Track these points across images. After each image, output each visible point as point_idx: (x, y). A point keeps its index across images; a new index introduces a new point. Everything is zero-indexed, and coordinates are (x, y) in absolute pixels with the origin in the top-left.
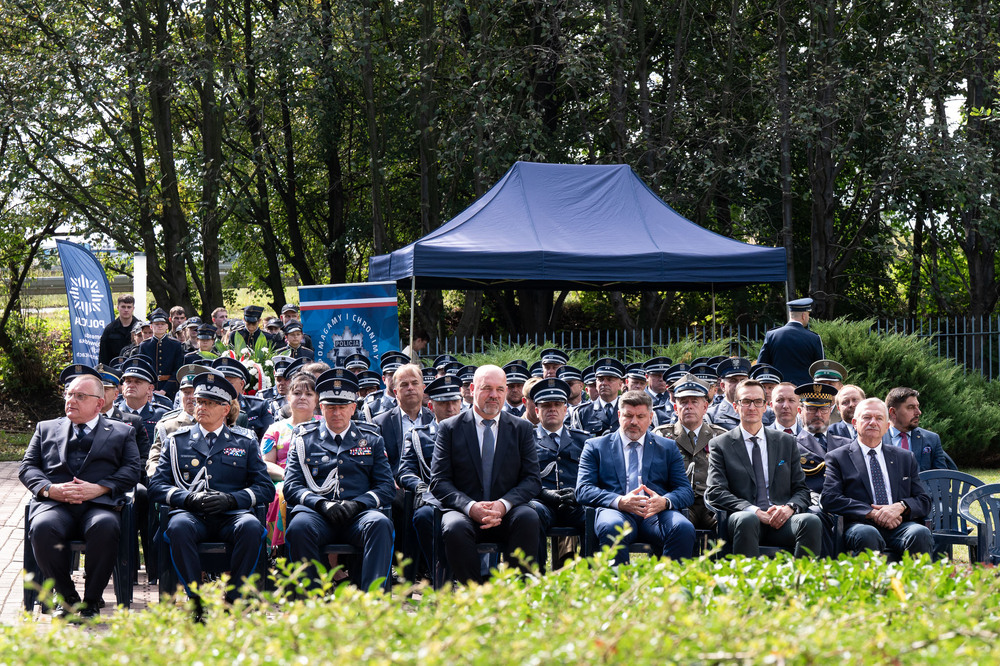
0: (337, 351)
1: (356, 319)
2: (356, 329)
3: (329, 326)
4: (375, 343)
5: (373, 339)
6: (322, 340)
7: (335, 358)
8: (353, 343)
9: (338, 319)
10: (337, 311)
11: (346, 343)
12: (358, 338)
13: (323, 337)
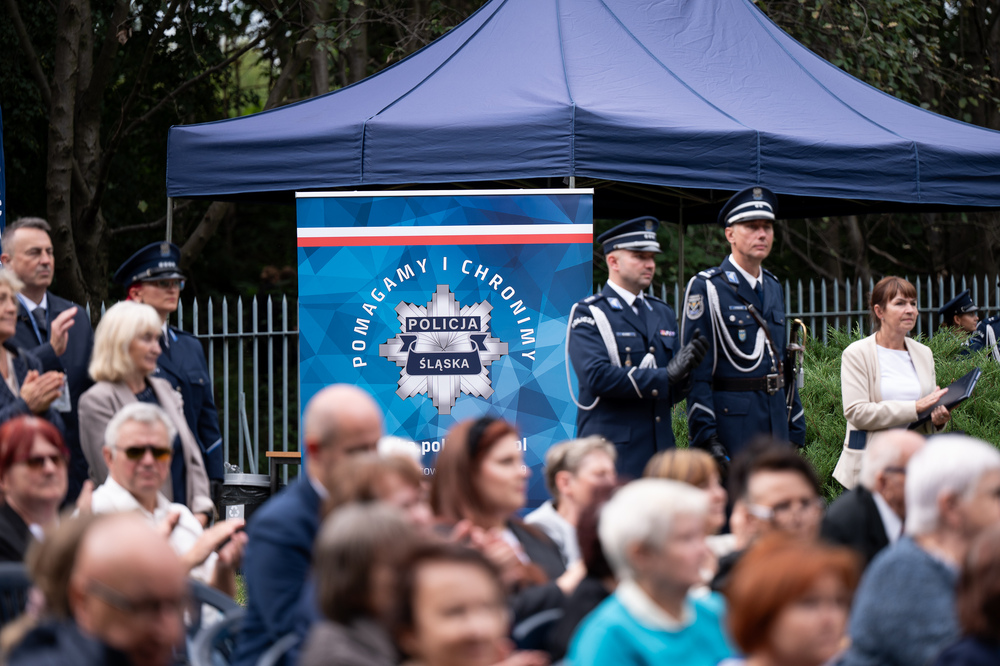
0: (409, 341)
1: (472, 269)
2: (468, 291)
3: (389, 283)
4: (526, 325)
5: (522, 315)
6: (365, 315)
7: (404, 357)
8: (459, 324)
9: (415, 268)
10: (411, 252)
11: (440, 323)
12: (480, 311)
13: (369, 308)
